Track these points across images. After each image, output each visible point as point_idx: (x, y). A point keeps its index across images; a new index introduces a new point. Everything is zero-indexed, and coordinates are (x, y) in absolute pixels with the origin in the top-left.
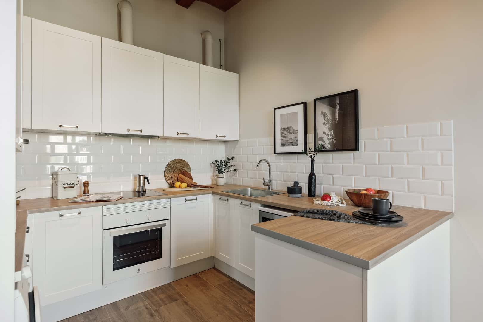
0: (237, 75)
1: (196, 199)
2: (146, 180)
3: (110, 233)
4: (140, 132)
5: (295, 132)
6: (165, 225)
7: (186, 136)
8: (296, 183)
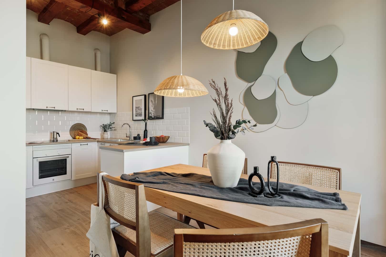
0: (116, 75)
1: (87, 144)
2: (58, 134)
3: (37, 160)
4: (54, 108)
5: (141, 110)
6: (68, 157)
7: (82, 110)
8: (139, 135)
